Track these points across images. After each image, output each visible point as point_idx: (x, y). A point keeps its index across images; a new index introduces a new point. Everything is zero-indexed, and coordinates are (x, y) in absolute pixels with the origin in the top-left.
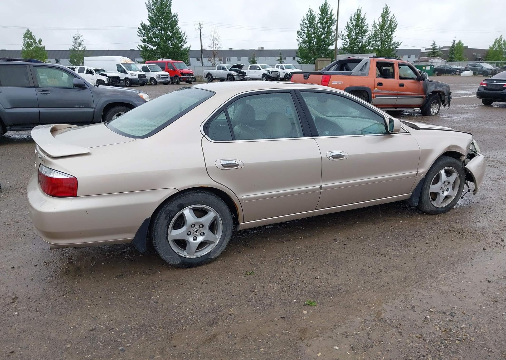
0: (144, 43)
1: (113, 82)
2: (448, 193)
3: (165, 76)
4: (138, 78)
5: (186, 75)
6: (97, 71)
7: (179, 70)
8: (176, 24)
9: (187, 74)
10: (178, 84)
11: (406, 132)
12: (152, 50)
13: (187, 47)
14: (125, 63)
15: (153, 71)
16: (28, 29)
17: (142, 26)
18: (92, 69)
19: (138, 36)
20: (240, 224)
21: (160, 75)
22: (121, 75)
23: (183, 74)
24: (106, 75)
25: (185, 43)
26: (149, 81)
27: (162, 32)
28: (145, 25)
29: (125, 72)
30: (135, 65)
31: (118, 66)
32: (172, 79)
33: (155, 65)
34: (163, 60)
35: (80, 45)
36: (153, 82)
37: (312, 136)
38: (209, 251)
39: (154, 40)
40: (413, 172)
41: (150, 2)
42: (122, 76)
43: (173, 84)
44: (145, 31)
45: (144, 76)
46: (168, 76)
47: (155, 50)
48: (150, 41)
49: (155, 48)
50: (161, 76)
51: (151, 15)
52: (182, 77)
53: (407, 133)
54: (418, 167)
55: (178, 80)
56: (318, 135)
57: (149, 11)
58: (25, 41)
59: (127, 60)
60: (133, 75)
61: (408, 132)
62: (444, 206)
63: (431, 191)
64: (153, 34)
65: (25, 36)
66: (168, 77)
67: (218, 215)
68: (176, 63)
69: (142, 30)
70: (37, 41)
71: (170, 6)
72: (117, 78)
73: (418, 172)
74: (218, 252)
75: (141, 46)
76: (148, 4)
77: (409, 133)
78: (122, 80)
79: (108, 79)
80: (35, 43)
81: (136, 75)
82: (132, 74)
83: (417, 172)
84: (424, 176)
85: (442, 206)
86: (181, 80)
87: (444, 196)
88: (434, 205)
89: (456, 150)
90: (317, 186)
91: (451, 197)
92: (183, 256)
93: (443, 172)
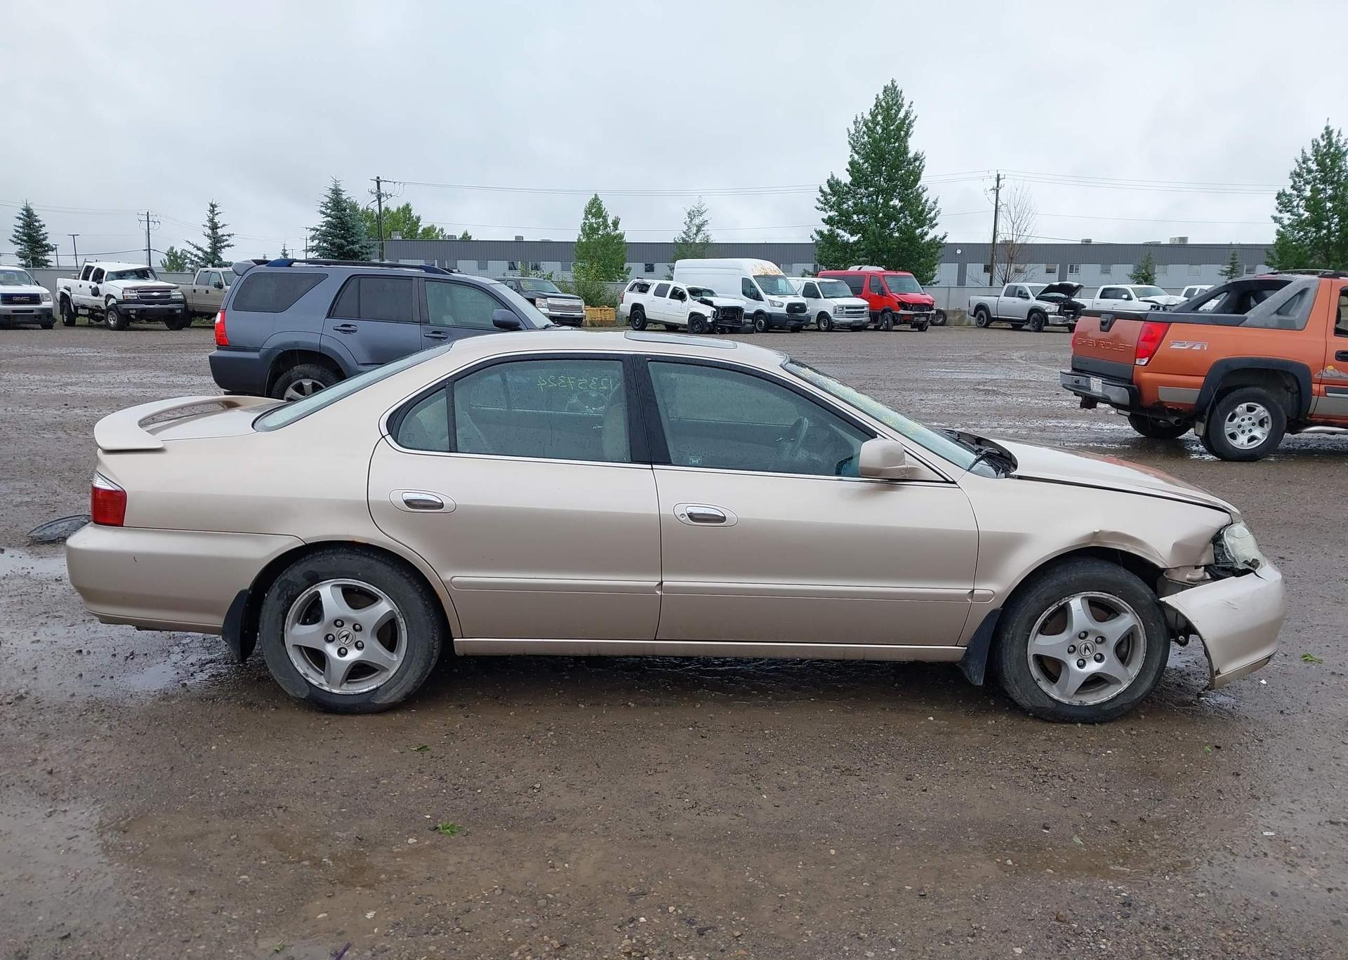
0: (828, 227)
1: (726, 321)
2: (1101, 669)
3: (857, 310)
4: (786, 313)
5: (912, 308)
6: (694, 292)
7: (897, 295)
8: (917, 180)
9: (913, 304)
10: (888, 329)
11: (943, 480)
12: (846, 244)
13: (936, 237)
14: (763, 274)
15: (828, 296)
16: (596, 195)
17: (830, 186)
18: (684, 287)
19: (818, 209)
20: (455, 640)
21: (843, 307)
22: (747, 304)
23: (903, 305)
24: (710, 303)
25: (932, 227)
26: (814, 320)
27: (877, 199)
28: (838, 183)
29: (758, 297)
30: (787, 282)
31: (746, 283)
32: (874, 317)
33: (836, 281)
34: (862, 270)
35: (698, 231)
36: (825, 324)
37: (651, 463)
38: (375, 687)
39: (855, 217)
40: (962, 589)
41: (861, 127)
42: (749, 306)
43: (877, 329)
44: (835, 198)
45: (802, 307)
46: (866, 309)
47: (855, 243)
48: (843, 220)
49: (855, 238)
50: (847, 308)
51: (856, 157)
52: (902, 312)
53: (947, 481)
54: (975, 576)
55: (890, 321)
56: (667, 462)
57: (854, 147)
58: (587, 221)
59: (769, 268)
60: (774, 306)
61: (951, 480)
62: (1091, 703)
63: (1032, 651)
64: (855, 204)
65: (588, 212)
66: (863, 312)
67: (397, 611)
68: (891, 276)
69: (829, 194)
70: (610, 222)
71: (907, 134)
72: (737, 310)
73: (975, 591)
74: (394, 691)
75: (820, 233)
76: (853, 131)
77: (954, 482)
78: (748, 316)
79: (714, 312)
80: (606, 226)
81: (781, 306)
82: (772, 303)
83: (973, 591)
84: (998, 604)
85: (1081, 701)
86: (898, 320)
87: (1084, 674)
88: (1052, 695)
89: (1125, 546)
90: (650, 581)
91: (1117, 682)
92: (315, 683)
93: (1076, 604)
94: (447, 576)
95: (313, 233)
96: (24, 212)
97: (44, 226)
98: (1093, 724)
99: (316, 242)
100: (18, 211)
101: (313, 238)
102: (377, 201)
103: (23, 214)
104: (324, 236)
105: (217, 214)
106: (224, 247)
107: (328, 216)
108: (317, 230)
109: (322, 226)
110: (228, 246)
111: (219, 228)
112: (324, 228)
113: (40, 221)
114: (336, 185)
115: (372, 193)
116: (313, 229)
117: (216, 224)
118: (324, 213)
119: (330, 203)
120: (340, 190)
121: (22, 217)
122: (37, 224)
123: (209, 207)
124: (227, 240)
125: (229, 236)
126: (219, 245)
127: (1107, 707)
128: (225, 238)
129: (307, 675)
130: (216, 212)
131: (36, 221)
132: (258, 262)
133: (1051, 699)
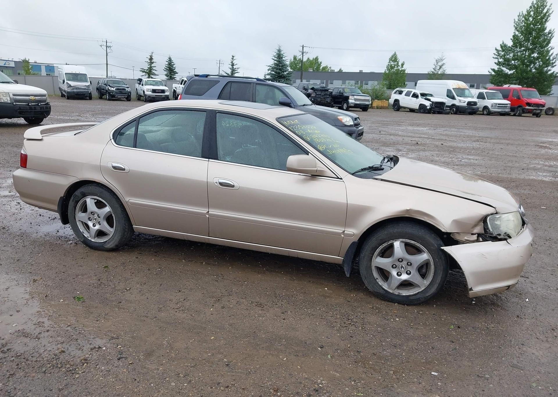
0: (498, 67)
1: (436, 108)
2: (409, 278)
3: (504, 106)
4: (466, 105)
5: (533, 106)
6: (423, 95)
7: (526, 99)
8: (549, 42)
9: (534, 104)
10: (520, 115)
11: (337, 177)
12: (507, 75)
13: (554, 72)
14: (458, 87)
15: (490, 98)
16: (395, 52)
17: (502, 47)
18: (418, 92)
19: (494, 58)
20: (133, 226)
21: (496, 104)
22: (448, 101)
23: (529, 104)
24: (429, 100)
25: (553, 67)
26: (481, 109)
27: (526, 53)
28: (505, 46)
29: (453, 98)
30: (470, 92)
31: (449, 91)
32: (512, 109)
33: (495, 91)
34: (510, 87)
36: (486, 112)
37: (209, 159)
38: (105, 241)
39: (513, 62)
40: (338, 230)
41: (521, 18)
42: (449, 102)
43: (514, 115)
44: (503, 53)
45: (475, 103)
46: (509, 105)
47: (511, 74)
48: (506, 63)
49: (512, 72)
50: (498, 104)
51: (517, 33)
52: (527, 107)
53: (338, 178)
54: (346, 224)
55: (521, 111)
57: (516, 28)
58: (389, 64)
59: (462, 84)
60: (461, 102)
61: (340, 177)
62: (404, 294)
63: (374, 264)
64: (514, 56)
65: (391, 59)
66: (507, 107)
67: (112, 211)
68: (525, 90)
69: (501, 51)
70: (400, 64)
71: (546, 20)
72: (442, 104)
73: (345, 232)
74: (111, 243)
75: (494, 70)
76: (517, 20)
77: (341, 179)
78: (447, 106)
79: (431, 104)
80: (398, 66)
81: (464, 102)
82: (460, 101)
83: (344, 231)
84: (356, 239)
85: (399, 293)
86: (525, 111)
87: (400, 279)
88: (384, 287)
89: (424, 218)
90: (204, 211)
91: (418, 286)
92: (86, 236)
93: (398, 245)
94: (127, 199)
95: (269, 67)
96: (169, 59)
97: (175, 64)
98: (404, 305)
99: (270, 71)
100: (167, 59)
101: (269, 70)
102: (302, 55)
103: (168, 60)
104: (273, 69)
105: (234, 60)
106: (236, 73)
107: (275, 60)
108: (271, 66)
109: (272, 65)
110: (237, 72)
111: (234, 65)
112: (273, 66)
113: (173, 63)
114: (279, 48)
115: (300, 52)
116: (269, 66)
117: (233, 64)
118: (274, 59)
119: (276, 55)
120: (281, 50)
121: (168, 61)
122: (172, 64)
123: (232, 57)
124: (237, 70)
125: (238, 68)
126: (234, 72)
127: (411, 298)
128: (236, 69)
129: (83, 233)
130: (234, 59)
131: (172, 63)
132: (196, 76)
133: (383, 289)
